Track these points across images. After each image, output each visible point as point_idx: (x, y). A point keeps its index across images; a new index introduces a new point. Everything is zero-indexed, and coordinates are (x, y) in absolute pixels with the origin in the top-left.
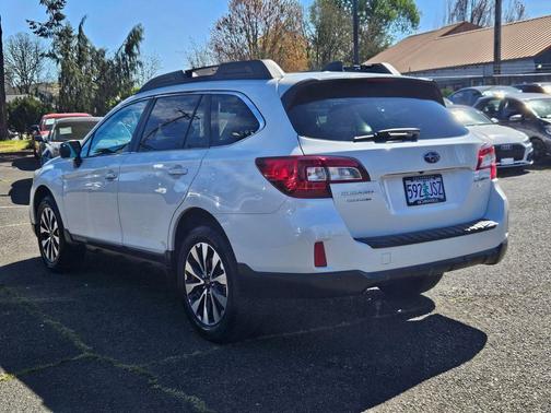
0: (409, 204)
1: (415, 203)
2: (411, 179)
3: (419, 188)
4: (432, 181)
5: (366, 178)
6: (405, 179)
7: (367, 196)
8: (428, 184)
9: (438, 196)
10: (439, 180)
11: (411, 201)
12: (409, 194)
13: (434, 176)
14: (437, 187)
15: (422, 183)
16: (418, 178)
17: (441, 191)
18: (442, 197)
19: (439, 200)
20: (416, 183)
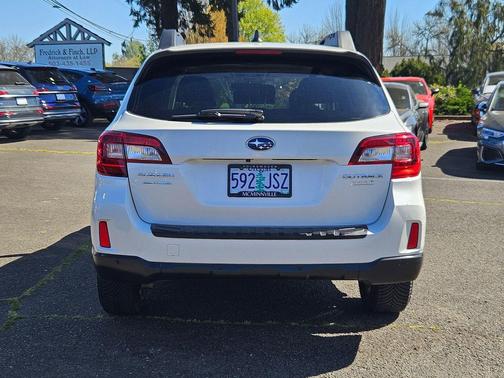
0: (230, 195)
1: (240, 195)
2: (241, 167)
3: (249, 179)
4: (274, 171)
5: (166, 160)
6: (230, 167)
7: (166, 179)
8: (266, 174)
9: (279, 190)
10: (287, 171)
11: (234, 191)
12: (233, 184)
13: (279, 167)
14: (281, 179)
15: (256, 172)
16: (250, 166)
17: (287, 184)
18: (286, 192)
19: (279, 195)
20: (246, 171)
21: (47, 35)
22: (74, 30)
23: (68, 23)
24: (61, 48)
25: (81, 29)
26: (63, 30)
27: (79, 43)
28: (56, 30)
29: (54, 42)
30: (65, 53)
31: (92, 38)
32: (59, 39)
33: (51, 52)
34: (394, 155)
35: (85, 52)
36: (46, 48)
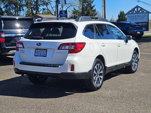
0: (35, 56)
1: (36, 56)
2: (37, 49)
4: (44, 51)
5: (24, 47)
6: (36, 49)
8: (42, 51)
9: (44, 55)
10: (46, 51)
11: (36, 55)
12: (36, 53)
13: (45, 50)
14: (45, 52)
15: (40, 51)
16: (39, 49)
17: (46, 54)
18: (45, 56)
19: (44, 56)
20: (38, 51)
21: (131, 11)
22: (139, 9)
23: (137, 7)
24: (135, 15)
25: (141, 9)
26: (136, 9)
27: (141, 13)
28: (133, 9)
29: (133, 13)
30: (136, 17)
31: (145, 12)
32: (134, 12)
33: (131, 17)
34: (69, 48)
35: (142, 16)
36: (130, 15)
